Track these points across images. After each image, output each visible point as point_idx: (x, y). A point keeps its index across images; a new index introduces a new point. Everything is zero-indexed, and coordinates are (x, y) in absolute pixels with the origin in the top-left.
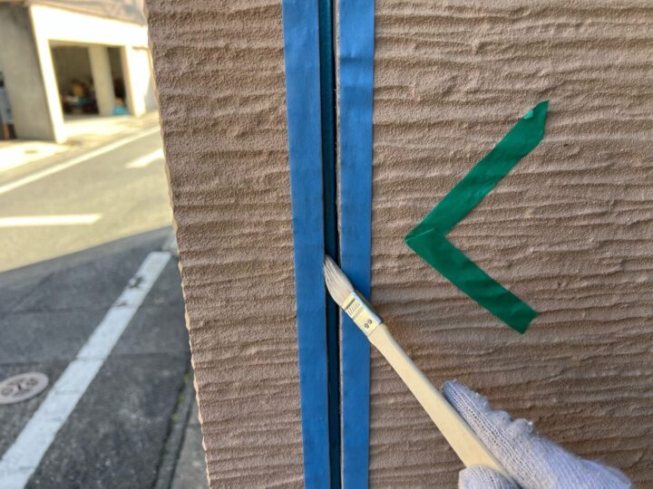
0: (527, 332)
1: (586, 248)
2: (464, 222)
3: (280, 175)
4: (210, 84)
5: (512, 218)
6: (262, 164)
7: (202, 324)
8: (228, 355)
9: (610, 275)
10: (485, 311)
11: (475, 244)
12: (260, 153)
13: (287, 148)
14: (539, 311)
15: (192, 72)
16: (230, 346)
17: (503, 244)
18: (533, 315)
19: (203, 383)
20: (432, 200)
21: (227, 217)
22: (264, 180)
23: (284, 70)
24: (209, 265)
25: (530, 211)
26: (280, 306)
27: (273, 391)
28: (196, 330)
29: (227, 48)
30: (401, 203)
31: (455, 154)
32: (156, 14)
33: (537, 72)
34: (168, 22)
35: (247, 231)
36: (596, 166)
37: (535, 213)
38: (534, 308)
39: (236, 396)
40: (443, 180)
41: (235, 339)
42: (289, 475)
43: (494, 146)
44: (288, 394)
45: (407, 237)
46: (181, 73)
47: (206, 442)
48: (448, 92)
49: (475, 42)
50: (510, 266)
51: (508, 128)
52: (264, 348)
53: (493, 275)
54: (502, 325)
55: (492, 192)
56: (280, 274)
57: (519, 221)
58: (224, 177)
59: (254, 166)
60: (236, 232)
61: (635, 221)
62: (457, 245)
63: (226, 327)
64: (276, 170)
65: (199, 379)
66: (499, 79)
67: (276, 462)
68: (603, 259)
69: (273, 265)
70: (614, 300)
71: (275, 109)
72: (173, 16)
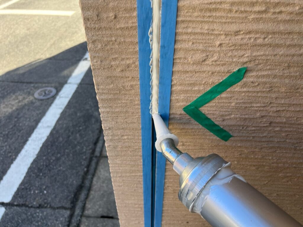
0: (228, 141)
1: (256, 117)
2: (207, 105)
3: (136, 85)
4: (110, 53)
5: (226, 105)
6: (129, 81)
7: (108, 128)
8: (117, 138)
9: (264, 127)
10: (212, 134)
11: (210, 112)
12: (129, 77)
13: (139, 76)
14: (233, 135)
15: (102, 49)
16: (118, 135)
17: (221, 113)
18: (231, 136)
19: (108, 145)
20: (194, 97)
21: (116, 97)
22: (130, 86)
23: (138, 49)
24: (110, 111)
25: (234, 103)
26: (135, 125)
27: (132, 149)
28: (106, 130)
29: (116, 41)
30: (182, 97)
31: (205, 83)
32: (88, 27)
33: (243, 55)
34: (93, 30)
35: (124, 102)
36: (264, 90)
37: (236, 104)
38: (232, 134)
39: (120, 149)
40: (199, 91)
41: (119, 133)
42: (137, 173)
43: (222, 81)
44: (138, 151)
45: (184, 108)
46: (98, 49)
47: (109, 161)
48: (205, 60)
49: (218, 43)
50: (224, 120)
51: (228, 75)
52: (130, 137)
53: (216, 123)
54: (218, 138)
55: (219, 96)
56: (135, 116)
57: (229, 106)
58: (115, 84)
59: (126, 81)
60: (119, 102)
61: (278, 110)
62: (203, 112)
63: (116, 130)
64: (134, 83)
65: (107, 143)
66: (227, 57)
67: (133, 169)
68: (262, 121)
69: (133, 113)
70: (265, 135)
71: (134, 63)
72: (95, 29)
